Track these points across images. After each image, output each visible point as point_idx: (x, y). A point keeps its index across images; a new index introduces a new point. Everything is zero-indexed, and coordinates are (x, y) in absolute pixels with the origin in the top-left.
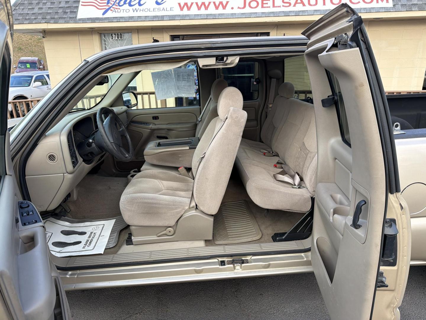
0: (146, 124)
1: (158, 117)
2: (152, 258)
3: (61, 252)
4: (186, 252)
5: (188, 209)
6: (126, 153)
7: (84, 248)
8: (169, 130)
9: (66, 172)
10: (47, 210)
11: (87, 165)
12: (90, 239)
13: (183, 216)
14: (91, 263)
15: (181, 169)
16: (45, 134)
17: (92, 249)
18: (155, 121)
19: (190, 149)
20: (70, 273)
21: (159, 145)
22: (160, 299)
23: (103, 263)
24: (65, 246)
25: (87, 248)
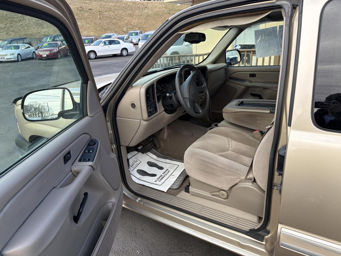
0: (243, 81)
1: (255, 75)
2: (201, 213)
3: (140, 179)
4: (235, 221)
5: (243, 179)
6: (200, 109)
7: (155, 181)
8: (265, 88)
9: (142, 119)
10: (129, 146)
11: (168, 114)
12: (164, 175)
13: (238, 184)
14: (155, 197)
15: (256, 132)
16: (132, 85)
17: (160, 185)
18: (252, 79)
19: (270, 113)
20: (139, 199)
21: (241, 104)
22: (211, 248)
23: (162, 201)
24: (145, 175)
25: (158, 182)
